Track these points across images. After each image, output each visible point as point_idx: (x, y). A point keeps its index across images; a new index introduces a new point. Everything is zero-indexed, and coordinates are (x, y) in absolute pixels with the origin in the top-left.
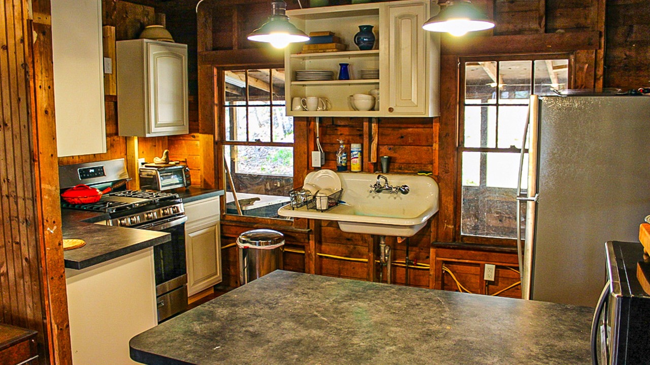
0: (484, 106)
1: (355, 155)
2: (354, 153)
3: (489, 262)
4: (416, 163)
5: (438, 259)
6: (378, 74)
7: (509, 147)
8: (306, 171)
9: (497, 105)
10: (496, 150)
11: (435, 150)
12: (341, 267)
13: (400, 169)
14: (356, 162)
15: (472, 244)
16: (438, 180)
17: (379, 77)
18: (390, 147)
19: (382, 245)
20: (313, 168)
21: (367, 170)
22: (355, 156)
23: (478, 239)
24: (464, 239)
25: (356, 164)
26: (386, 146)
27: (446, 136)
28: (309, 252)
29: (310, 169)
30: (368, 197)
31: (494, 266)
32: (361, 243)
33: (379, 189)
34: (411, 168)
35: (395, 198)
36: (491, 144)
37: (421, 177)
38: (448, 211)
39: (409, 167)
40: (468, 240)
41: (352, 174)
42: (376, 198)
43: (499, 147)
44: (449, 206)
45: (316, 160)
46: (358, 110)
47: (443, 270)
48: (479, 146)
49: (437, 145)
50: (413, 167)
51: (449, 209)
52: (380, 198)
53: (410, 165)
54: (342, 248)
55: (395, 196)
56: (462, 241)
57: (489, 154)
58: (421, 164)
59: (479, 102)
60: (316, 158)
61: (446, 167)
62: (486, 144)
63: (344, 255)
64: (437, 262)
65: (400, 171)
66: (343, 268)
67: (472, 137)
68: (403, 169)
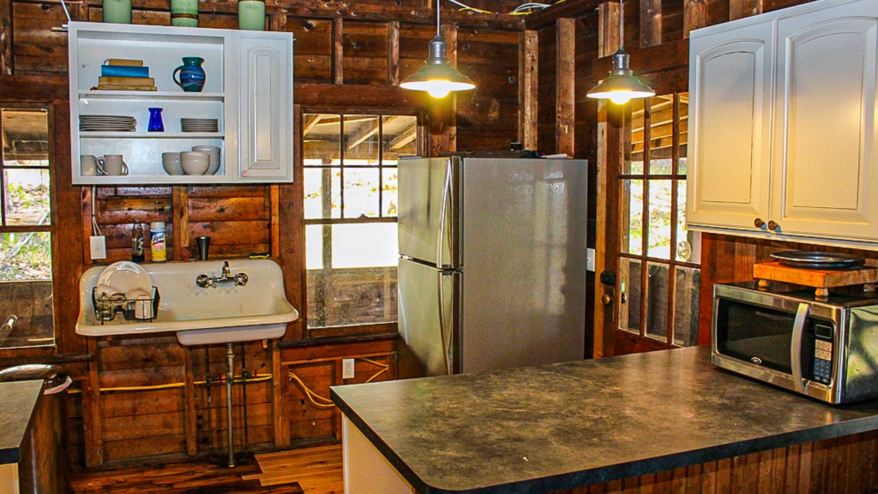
0: (326, 168)
1: (160, 237)
2: (158, 235)
3: (347, 356)
4: (242, 244)
5: (283, 363)
6: (216, 125)
7: (357, 216)
8: (81, 267)
9: (342, 166)
10: (342, 220)
11: (274, 224)
12: (137, 402)
13: (221, 252)
14: (161, 247)
15: (324, 338)
16: (281, 262)
17: (217, 128)
18: (205, 224)
19: (230, 356)
20: (92, 262)
21: (180, 258)
22: (159, 240)
23: (329, 331)
24: (313, 333)
25: (159, 251)
26: (200, 223)
27: (290, 205)
28: (89, 388)
29: (87, 263)
30: (188, 294)
31: (353, 360)
32: (166, 362)
33: (203, 282)
34: (235, 251)
35: (228, 292)
36: (336, 214)
37: (254, 261)
38: (295, 300)
39: (233, 249)
40: (317, 334)
41: (155, 264)
42: (201, 294)
43: (345, 217)
44: (296, 294)
45: (98, 249)
46: (187, 175)
47: (289, 377)
48: (320, 217)
49: (278, 218)
50: (239, 249)
51: (297, 298)
52: (206, 294)
53: (234, 247)
54: (137, 375)
55: (228, 289)
56: (310, 336)
57: (334, 226)
58: (250, 244)
59: (319, 162)
60: (98, 246)
61: (290, 245)
62: (330, 214)
63: (141, 384)
64: (283, 369)
65: (220, 256)
66: (139, 403)
67: (312, 208)
68: (224, 252)
